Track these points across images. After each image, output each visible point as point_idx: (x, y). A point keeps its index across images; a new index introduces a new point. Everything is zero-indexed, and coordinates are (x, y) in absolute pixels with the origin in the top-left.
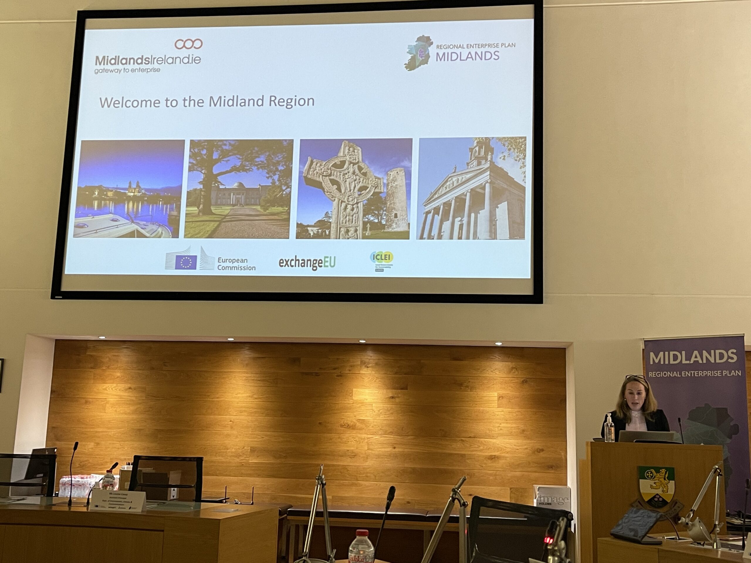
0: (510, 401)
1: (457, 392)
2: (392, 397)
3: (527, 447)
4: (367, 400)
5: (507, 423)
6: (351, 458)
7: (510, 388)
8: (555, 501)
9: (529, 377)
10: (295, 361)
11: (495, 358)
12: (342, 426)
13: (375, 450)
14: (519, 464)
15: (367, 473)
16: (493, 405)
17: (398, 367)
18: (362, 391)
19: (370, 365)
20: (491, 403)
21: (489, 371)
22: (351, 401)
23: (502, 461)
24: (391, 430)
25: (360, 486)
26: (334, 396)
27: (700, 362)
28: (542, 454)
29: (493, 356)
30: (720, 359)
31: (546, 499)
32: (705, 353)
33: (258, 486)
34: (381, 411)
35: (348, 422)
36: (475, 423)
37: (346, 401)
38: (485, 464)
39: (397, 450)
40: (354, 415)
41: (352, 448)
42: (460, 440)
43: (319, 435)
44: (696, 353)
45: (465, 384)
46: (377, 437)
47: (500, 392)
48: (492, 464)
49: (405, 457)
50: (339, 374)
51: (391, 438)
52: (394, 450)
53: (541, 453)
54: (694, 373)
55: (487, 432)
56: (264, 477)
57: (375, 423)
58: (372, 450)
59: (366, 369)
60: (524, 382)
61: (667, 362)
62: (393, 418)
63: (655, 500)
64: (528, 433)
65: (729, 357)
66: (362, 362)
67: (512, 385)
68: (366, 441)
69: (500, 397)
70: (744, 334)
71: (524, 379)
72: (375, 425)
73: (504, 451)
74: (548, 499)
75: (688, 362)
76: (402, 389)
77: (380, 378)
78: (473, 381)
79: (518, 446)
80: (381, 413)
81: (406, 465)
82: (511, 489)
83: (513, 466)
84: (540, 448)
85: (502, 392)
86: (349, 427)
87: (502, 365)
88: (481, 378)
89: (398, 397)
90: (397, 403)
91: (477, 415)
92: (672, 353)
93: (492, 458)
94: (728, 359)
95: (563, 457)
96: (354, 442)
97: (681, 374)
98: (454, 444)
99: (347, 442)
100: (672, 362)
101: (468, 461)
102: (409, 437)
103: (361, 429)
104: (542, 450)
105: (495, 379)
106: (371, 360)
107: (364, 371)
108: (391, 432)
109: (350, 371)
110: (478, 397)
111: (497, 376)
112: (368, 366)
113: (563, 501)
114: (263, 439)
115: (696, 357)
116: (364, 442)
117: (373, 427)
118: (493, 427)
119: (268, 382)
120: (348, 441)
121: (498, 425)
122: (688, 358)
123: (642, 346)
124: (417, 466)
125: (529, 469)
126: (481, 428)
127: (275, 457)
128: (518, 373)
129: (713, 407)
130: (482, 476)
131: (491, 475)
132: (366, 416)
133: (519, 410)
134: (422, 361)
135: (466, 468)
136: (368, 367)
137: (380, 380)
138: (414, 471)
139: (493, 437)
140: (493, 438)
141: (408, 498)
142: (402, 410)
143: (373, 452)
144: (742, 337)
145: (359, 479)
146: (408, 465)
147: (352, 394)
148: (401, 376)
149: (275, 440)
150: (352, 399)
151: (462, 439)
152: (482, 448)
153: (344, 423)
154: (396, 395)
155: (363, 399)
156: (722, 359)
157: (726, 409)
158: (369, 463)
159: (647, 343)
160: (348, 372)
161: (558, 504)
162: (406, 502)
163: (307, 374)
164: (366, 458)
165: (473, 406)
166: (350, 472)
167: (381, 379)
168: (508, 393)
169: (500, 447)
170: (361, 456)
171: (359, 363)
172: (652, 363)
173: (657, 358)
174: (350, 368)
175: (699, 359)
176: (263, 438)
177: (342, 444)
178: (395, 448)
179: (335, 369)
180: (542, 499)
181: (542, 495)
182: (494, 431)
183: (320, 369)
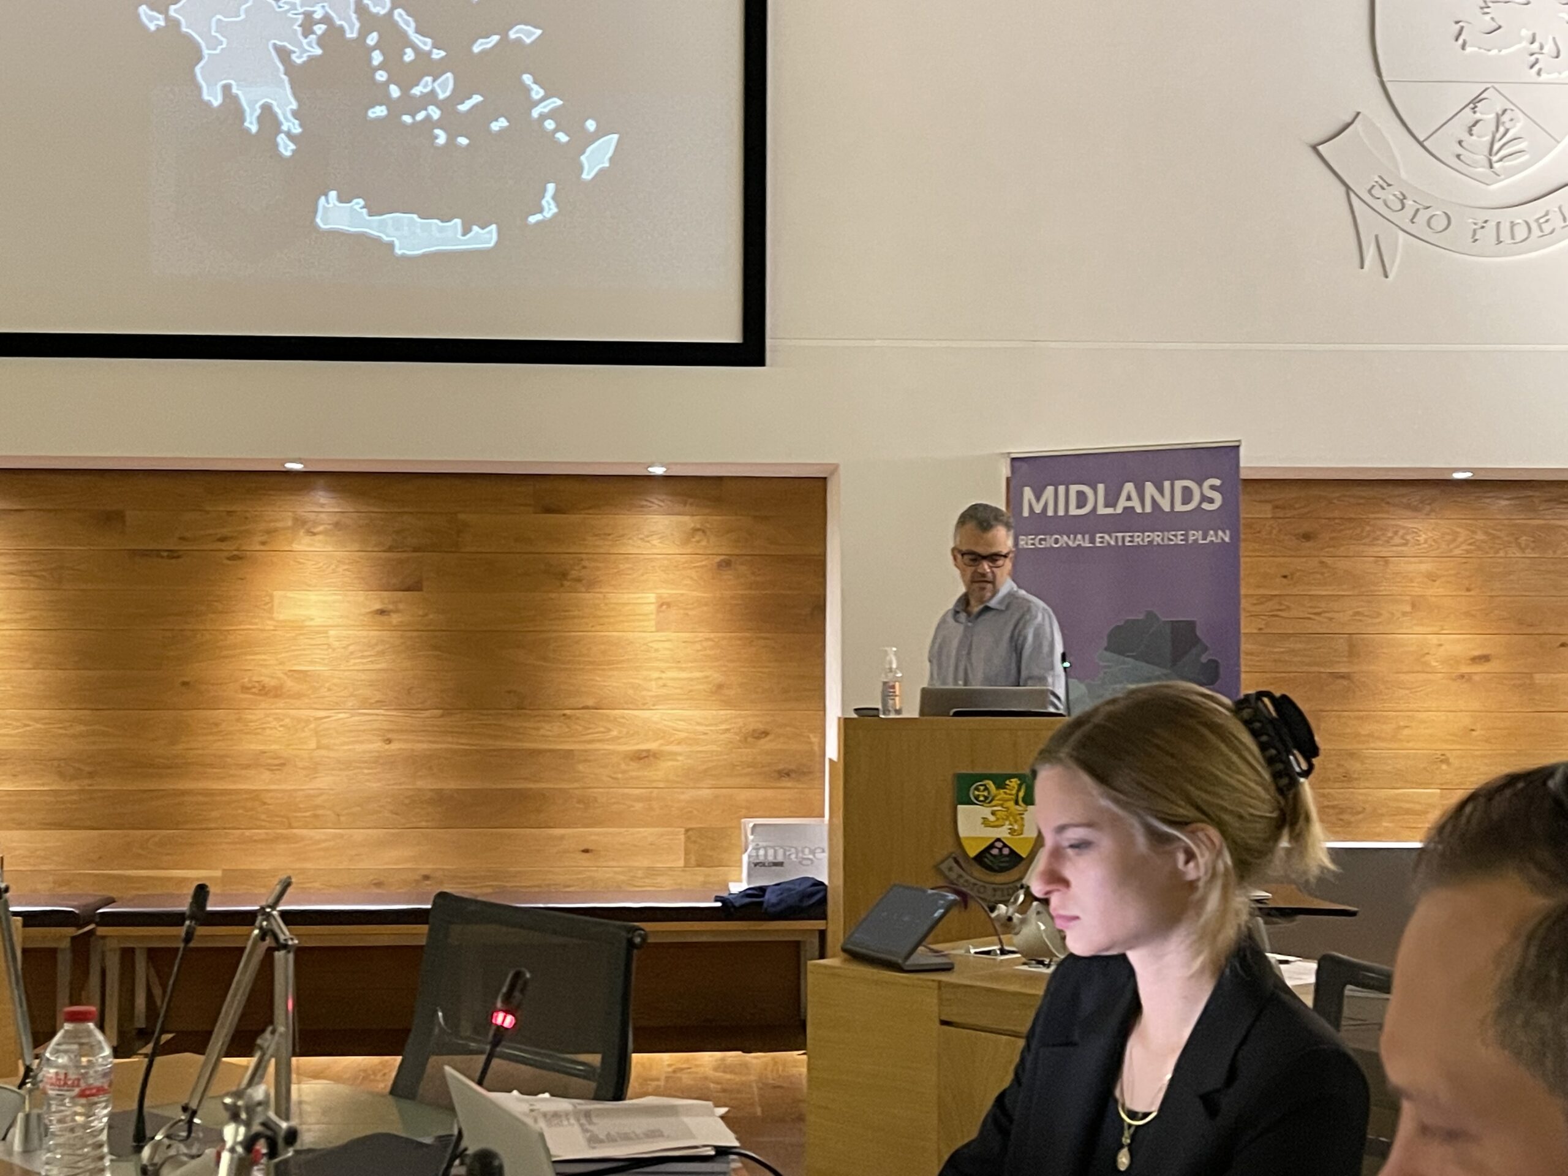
0: (687, 614)
1: (553, 595)
2: (382, 612)
3: (728, 727)
4: (312, 619)
5: (682, 669)
6: (272, 770)
7: (689, 582)
8: (793, 856)
9: (737, 552)
10: (111, 519)
11: (649, 504)
12: (245, 689)
13: (336, 748)
14: (706, 771)
15: (317, 807)
16: (646, 624)
17: (398, 532)
18: (296, 596)
19: (321, 528)
20: (639, 621)
21: (635, 539)
22: (270, 625)
23: (666, 765)
24: (378, 696)
25: (296, 842)
26: (222, 612)
27: (1139, 510)
28: (766, 744)
29: (647, 500)
30: (1183, 504)
31: (771, 852)
32: (1150, 488)
33: (17, 853)
34: (351, 648)
35: (262, 678)
36: (600, 672)
37: (256, 624)
38: (624, 772)
39: (394, 746)
40: (277, 660)
41: (274, 747)
42: (559, 716)
43: (185, 713)
44: (1129, 487)
45: (574, 574)
46: (341, 716)
47: (663, 591)
48: (640, 773)
49: (418, 763)
50: (235, 553)
51: (380, 717)
52: (387, 747)
53: (762, 741)
54: (1123, 538)
55: (631, 692)
56: (33, 829)
57: (336, 681)
58: (327, 748)
59: (307, 539)
60: (726, 564)
61: (1061, 513)
62: (383, 666)
63: (991, 855)
64: (732, 692)
65: (1204, 499)
66: (296, 520)
67: (693, 574)
68: (312, 726)
69: (662, 605)
70: (1239, 441)
71: (722, 557)
72: (335, 685)
73: (672, 739)
74: (775, 852)
75: (1110, 511)
76: (408, 590)
77: (347, 561)
78: (593, 564)
79: (707, 726)
80: (352, 653)
81: (420, 784)
82: (687, 831)
83: (693, 776)
84: (761, 727)
85: (666, 592)
86: (264, 691)
87: (667, 522)
88: (613, 557)
89: (397, 611)
90: (395, 626)
91: (604, 652)
92: (1074, 488)
93: (642, 757)
94: (1200, 503)
95: (816, 748)
96: (281, 729)
97: (1092, 541)
98: (543, 724)
99: (259, 731)
100: (1074, 511)
101: (580, 767)
102: (428, 713)
103: (299, 696)
104: (766, 733)
105: (651, 560)
106: (323, 516)
107: (303, 544)
108: (377, 702)
109: (263, 543)
110: (606, 604)
111: (655, 551)
112: (315, 530)
113: (811, 857)
114: (28, 728)
115: (1129, 498)
116: (306, 729)
117: (329, 690)
118: (645, 679)
119: (35, 576)
120: (264, 729)
121: (656, 675)
122: (1111, 502)
123: (1005, 471)
124: (451, 785)
125: (730, 781)
126: (614, 682)
127: (62, 775)
128: (708, 542)
129: (1163, 619)
130: (614, 803)
131: (639, 799)
132: (312, 662)
133: (707, 635)
134: (461, 516)
135: (576, 785)
136: (314, 534)
137: (346, 567)
138: (440, 798)
139: (644, 704)
140: (645, 707)
141: (427, 867)
142: (409, 643)
143: (332, 754)
144: (1232, 451)
145: (295, 824)
146: (427, 784)
147: (273, 606)
148: (405, 555)
149: (61, 731)
150: (272, 619)
151: (568, 712)
152: (615, 733)
153: (250, 681)
154: (391, 607)
155: (303, 618)
156: (1188, 503)
157: (1192, 624)
158: (324, 782)
159: (1017, 464)
160: (259, 547)
161: (800, 863)
162: (418, 878)
163: (145, 553)
164: (314, 769)
165: (593, 629)
166: (270, 807)
167: (349, 564)
168: (682, 595)
169: (659, 729)
170: (300, 764)
171: (290, 523)
172: (1026, 513)
173: (1038, 499)
174: (264, 538)
175: (1135, 503)
176: (28, 725)
177: (248, 736)
178: (389, 741)
179: (223, 539)
180: (762, 852)
181: (761, 844)
182: (646, 689)
183: (182, 539)
